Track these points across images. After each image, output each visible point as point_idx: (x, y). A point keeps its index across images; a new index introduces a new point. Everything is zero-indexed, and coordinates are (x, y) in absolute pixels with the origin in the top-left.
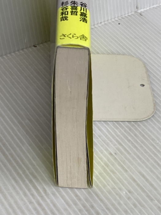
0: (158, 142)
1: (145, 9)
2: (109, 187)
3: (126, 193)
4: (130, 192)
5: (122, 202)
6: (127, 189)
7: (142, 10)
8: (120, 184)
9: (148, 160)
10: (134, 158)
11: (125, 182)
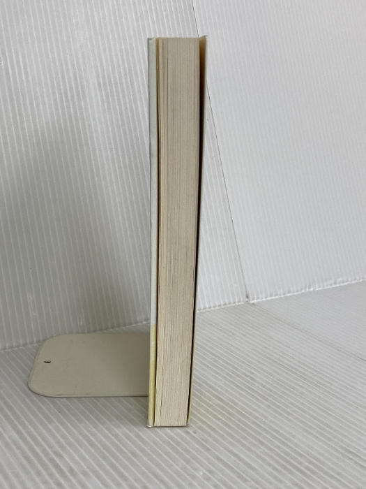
0: (264, 420)
1: (260, 300)
2: (177, 467)
3: (204, 474)
4: (210, 472)
5: (195, 483)
6: (206, 469)
7: (255, 301)
8: (197, 464)
9: (245, 439)
10: (222, 437)
11: (204, 461)
